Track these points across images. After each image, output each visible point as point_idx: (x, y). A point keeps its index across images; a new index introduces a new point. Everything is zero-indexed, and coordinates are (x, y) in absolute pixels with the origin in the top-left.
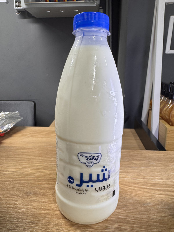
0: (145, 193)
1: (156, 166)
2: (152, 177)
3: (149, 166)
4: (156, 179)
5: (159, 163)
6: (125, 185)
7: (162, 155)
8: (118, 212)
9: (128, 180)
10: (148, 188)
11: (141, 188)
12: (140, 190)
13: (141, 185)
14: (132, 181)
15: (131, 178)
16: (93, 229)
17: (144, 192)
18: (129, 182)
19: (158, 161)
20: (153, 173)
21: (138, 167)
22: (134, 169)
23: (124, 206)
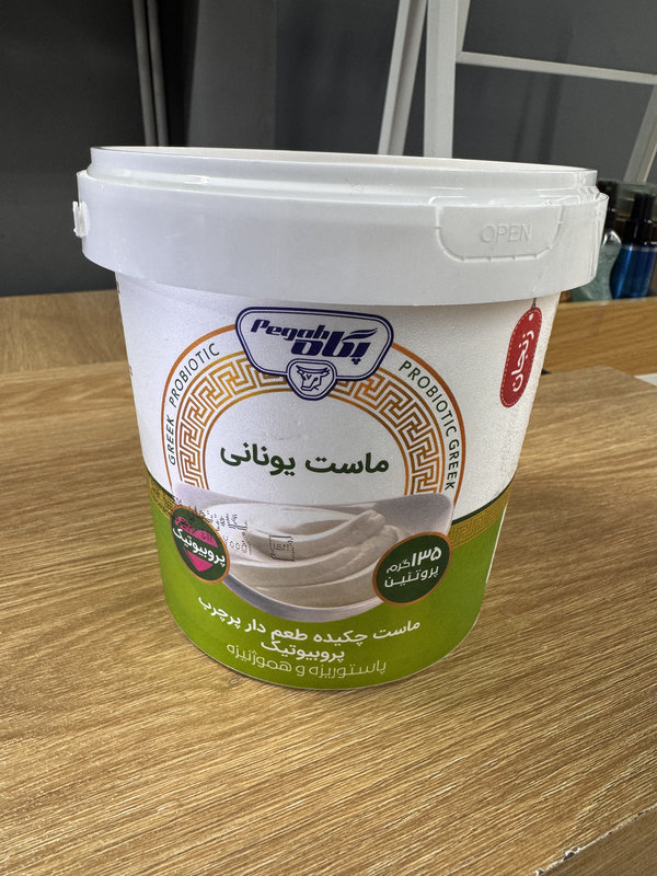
0: (628, 482)
1: (575, 415)
2: (600, 443)
3: (561, 418)
4: (611, 443)
5: (573, 405)
6: (564, 477)
7: (556, 385)
8: (630, 543)
9: (556, 463)
10: (620, 467)
11: (607, 473)
12: (612, 479)
13: (598, 467)
14: (568, 463)
15: (558, 457)
16: (629, 599)
17: (624, 479)
18: (566, 468)
19: (565, 400)
20: (590, 432)
21: (538, 427)
22: (538, 434)
23: (624, 525)
